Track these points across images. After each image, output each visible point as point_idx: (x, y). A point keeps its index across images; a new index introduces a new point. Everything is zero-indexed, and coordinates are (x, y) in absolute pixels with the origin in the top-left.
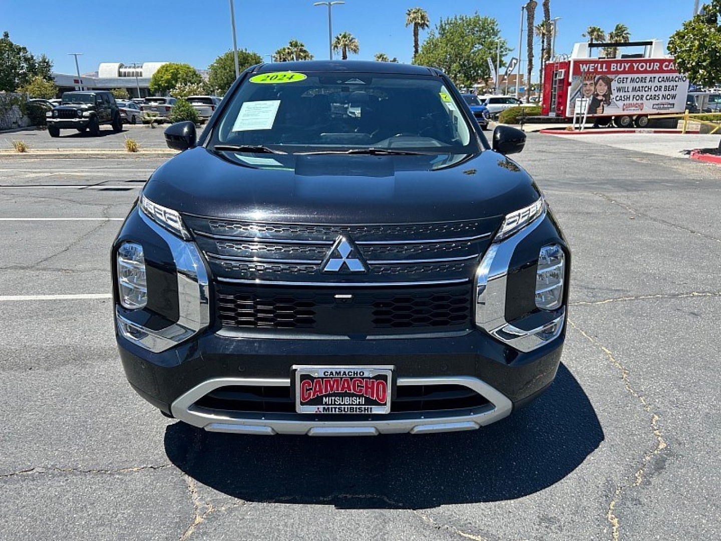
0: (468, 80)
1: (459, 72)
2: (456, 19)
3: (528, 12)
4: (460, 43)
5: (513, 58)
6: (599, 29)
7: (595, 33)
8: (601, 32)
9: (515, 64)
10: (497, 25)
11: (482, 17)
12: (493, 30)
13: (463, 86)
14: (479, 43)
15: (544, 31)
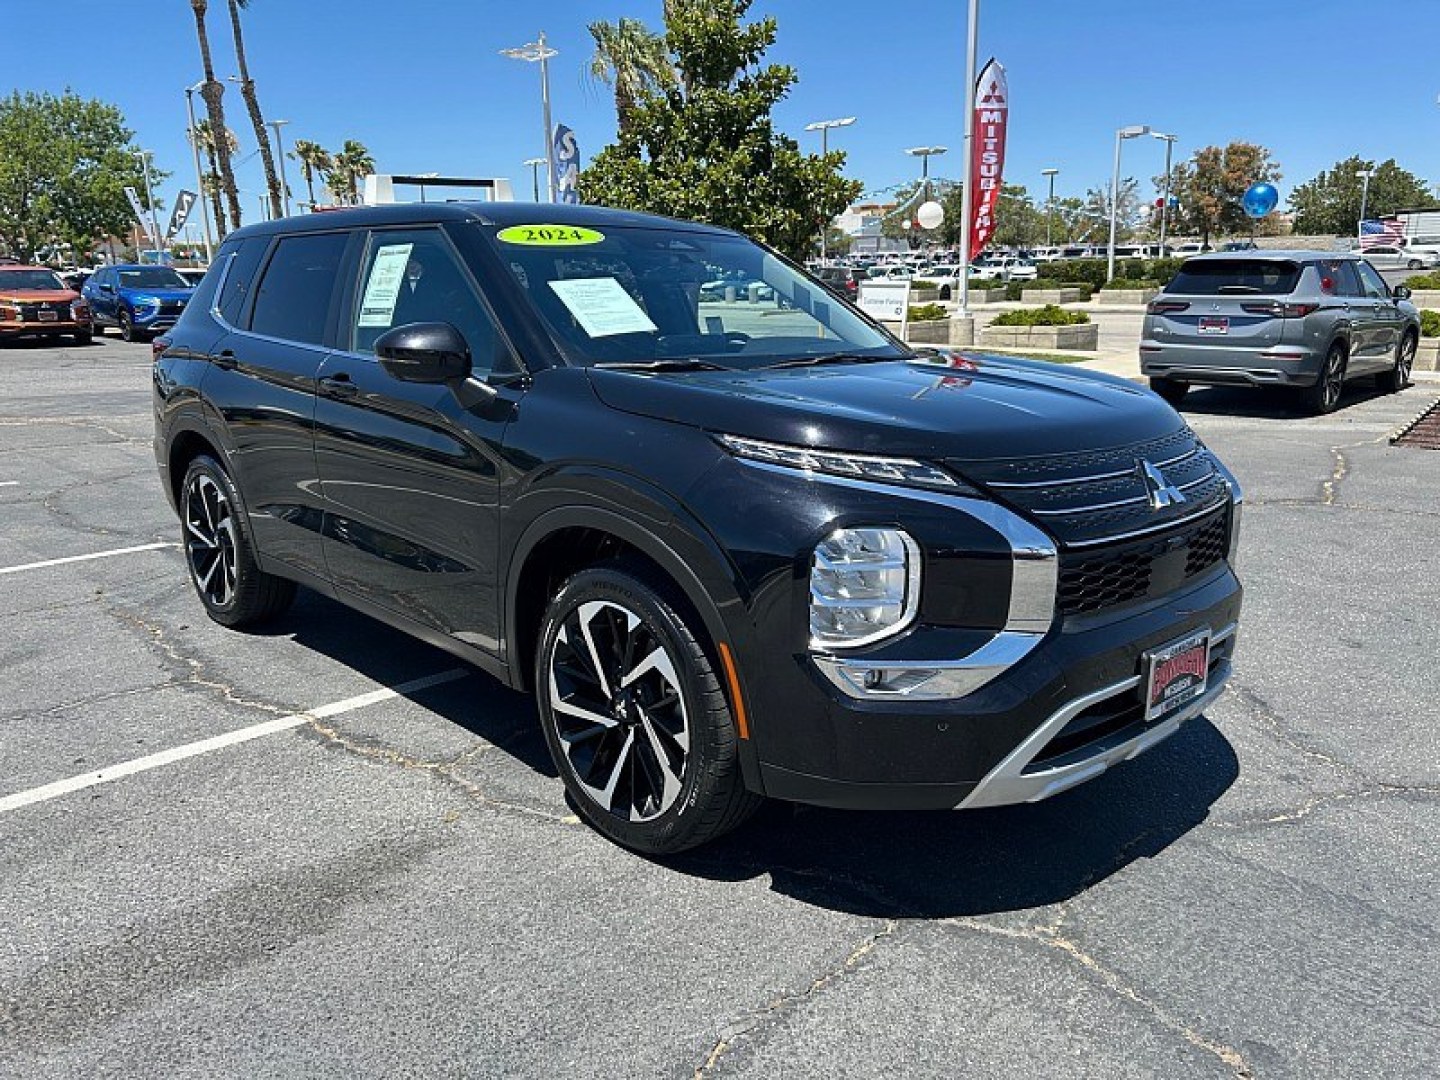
0: (79, 235)
1: (52, 216)
2: (17, 99)
3: (209, 103)
4: (41, 152)
5: (183, 192)
6: (318, 147)
7: (313, 154)
8: (323, 153)
9: (190, 205)
10: (123, 119)
11: (86, 100)
12: (116, 129)
13: (68, 245)
14: (89, 156)
15: (212, 141)
